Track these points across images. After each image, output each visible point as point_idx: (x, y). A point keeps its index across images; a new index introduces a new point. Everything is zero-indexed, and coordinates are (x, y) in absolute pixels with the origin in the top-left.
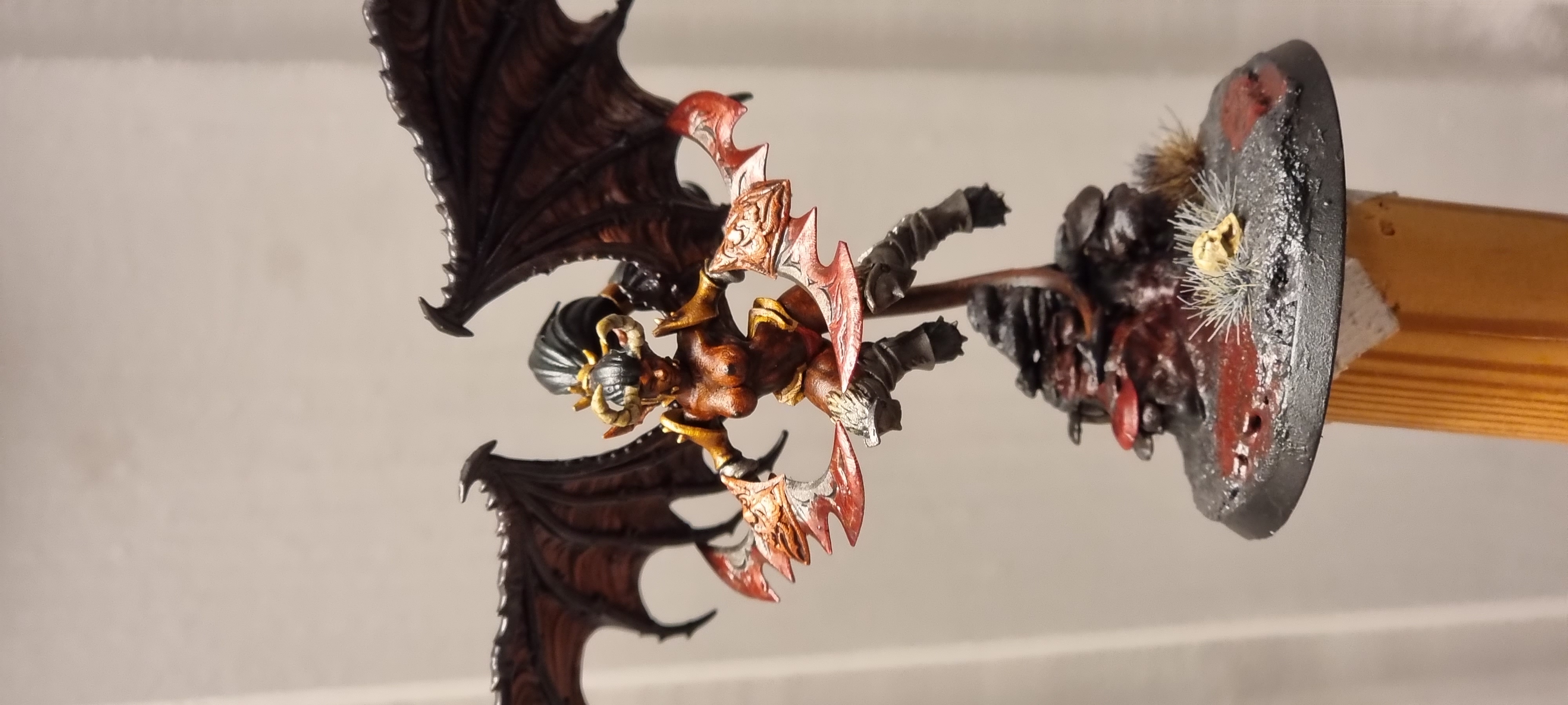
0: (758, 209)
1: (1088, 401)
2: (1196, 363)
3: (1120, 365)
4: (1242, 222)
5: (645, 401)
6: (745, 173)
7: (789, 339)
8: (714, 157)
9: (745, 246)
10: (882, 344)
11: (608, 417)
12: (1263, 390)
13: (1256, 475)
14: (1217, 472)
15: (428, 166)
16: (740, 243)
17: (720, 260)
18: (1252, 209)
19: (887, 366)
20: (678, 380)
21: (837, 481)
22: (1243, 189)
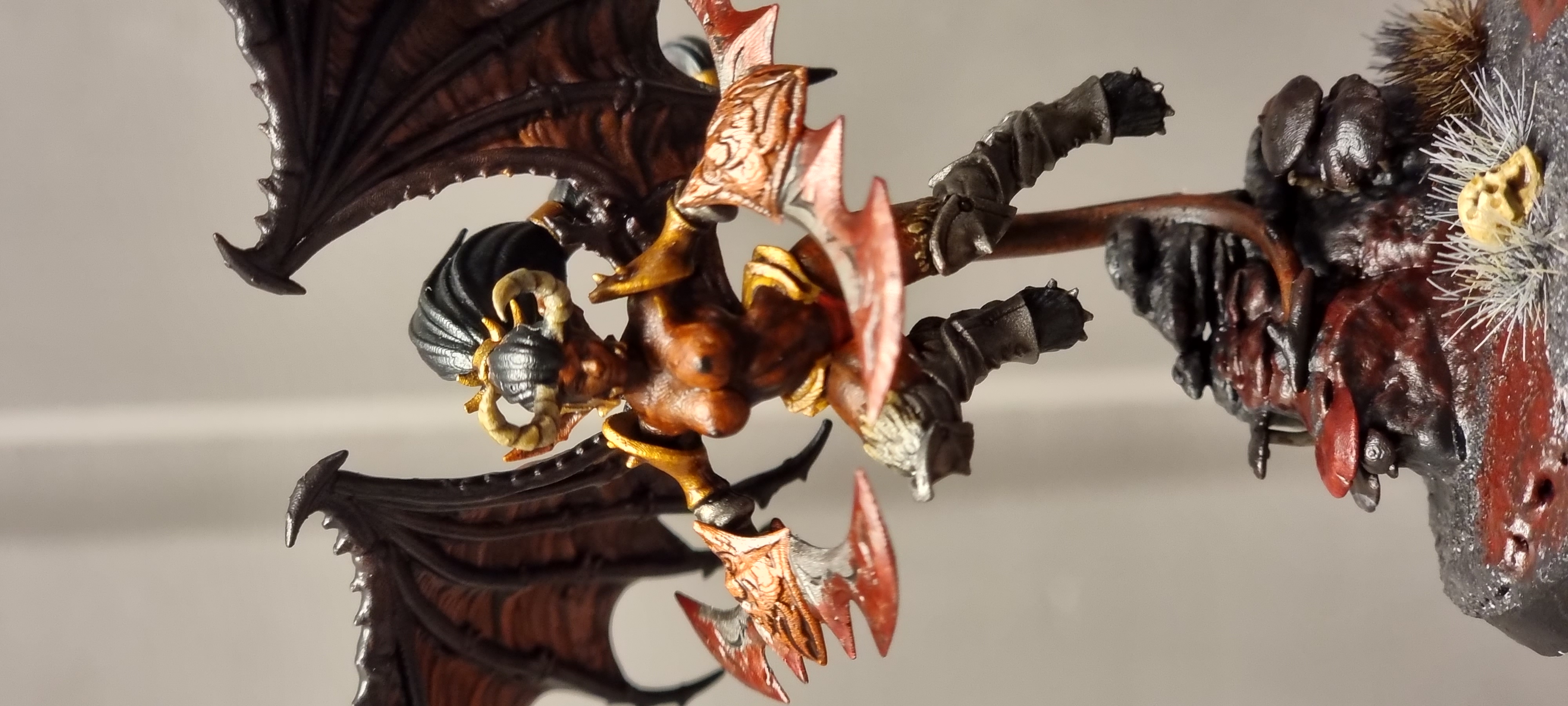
0: (755, 112)
1: (1280, 412)
2: (1456, 369)
3: (1333, 364)
4: (1542, 161)
5: (570, 407)
6: (742, 49)
7: (804, 315)
8: (701, 17)
9: (732, 168)
10: (956, 323)
11: (504, 436)
12: (1560, 443)
13: (1540, 572)
14: (1478, 551)
15: (240, 21)
16: (724, 164)
17: (694, 188)
18: (1559, 142)
19: (960, 362)
20: (623, 377)
21: (857, 561)
22: (1547, 105)
